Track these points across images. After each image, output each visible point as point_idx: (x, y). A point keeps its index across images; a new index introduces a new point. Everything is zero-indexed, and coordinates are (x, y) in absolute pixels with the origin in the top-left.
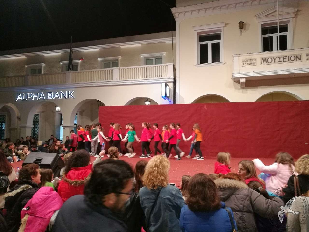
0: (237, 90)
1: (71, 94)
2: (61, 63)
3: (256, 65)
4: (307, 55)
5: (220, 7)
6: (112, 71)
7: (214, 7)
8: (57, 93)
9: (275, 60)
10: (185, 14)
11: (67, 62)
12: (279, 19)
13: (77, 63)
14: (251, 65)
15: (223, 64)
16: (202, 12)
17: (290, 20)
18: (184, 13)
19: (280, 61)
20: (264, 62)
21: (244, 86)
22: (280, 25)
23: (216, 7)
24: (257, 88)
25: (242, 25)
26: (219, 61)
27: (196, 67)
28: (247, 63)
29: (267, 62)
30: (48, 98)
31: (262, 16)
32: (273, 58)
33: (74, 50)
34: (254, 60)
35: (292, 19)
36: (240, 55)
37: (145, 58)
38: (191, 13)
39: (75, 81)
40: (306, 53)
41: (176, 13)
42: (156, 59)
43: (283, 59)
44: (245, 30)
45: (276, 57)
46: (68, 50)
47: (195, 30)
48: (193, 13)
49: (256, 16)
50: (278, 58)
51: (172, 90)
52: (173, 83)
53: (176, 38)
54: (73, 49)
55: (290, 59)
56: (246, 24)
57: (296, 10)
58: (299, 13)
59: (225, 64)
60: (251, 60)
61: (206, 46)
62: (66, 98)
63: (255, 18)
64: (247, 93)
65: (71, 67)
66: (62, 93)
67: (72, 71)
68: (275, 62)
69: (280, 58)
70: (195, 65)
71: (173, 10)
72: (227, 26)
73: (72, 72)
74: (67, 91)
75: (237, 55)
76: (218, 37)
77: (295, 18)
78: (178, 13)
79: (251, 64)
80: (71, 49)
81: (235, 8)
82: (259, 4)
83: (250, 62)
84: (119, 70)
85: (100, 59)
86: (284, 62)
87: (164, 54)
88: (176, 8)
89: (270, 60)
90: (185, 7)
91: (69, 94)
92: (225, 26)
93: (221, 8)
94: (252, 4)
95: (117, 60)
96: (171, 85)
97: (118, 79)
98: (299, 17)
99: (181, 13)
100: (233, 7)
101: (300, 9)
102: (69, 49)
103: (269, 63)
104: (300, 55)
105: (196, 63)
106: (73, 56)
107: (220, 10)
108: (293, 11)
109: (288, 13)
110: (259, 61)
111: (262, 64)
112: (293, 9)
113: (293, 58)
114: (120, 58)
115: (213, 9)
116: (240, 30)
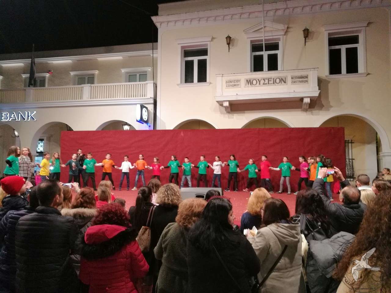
0: (222, 115)
1: (32, 115)
2: (24, 76)
3: (240, 86)
4: (292, 77)
5: (207, 19)
6: (82, 88)
7: (201, 18)
8: (13, 113)
9: (260, 82)
10: (168, 24)
11: (28, 75)
12: (265, 37)
13: (44, 78)
14: (235, 87)
15: (209, 84)
16: (187, 23)
17: (280, 38)
18: (166, 23)
19: (265, 83)
20: (248, 84)
21: (230, 111)
22: (265, 43)
23: (203, 18)
24: (244, 113)
25: (229, 40)
26: (206, 81)
27: (180, 87)
28: (231, 85)
29: (252, 84)
30: (2, 120)
31: (251, 32)
32: (258, 80)
33: (37, 60)
34: (238, 81)
35: (282, 36)
36: (223, 75)
37: (127, 73)
38: (175, 23)
39: (37, 100)
40: (291, 76)
41: (157, 22)
42: (140, 75)
43: (268, 82)
44: (233, 46)
45: (261, 79)
46: (29, 61)
47: (178, 44)
48: (177, 23)
49: (245, 31)
50: (263, 80)
51: (152, 113)
52: (153, 105)
53: (157, 52)
54: (35, 59)
55: (275, 82)
56: (234, 39)
57: (286, 26)
58: (289, 30)
59: (211, 85)
60: (235, 82)
61: (192, 62)
62: (26, 120)
63: (244, 33)
64: (233, 118)
65: (33, 82)
66: (20, 114)
67: (34, 86)
68: (260, 84)
69: (265, 80)
70: (178, 85)
71: (154, 19)
72: (215, 40)
73: (34, 88)
74: (26, 113)
75: (220, 74)
76: (204, 52)
77: (285, 36)
78: (160, 22)
79: (235, 85)
80: (33, 60)
81: (223, 20)
82: (249, 18)
83: (234, 84)
84: (90, 88)
85: (72, 73)
86: (269, 85)
87: (149, 69)
88: (157, 17)
89: (254, 82)
90: (168, 16)
91: (29, 115)
92: (212, 40)
93: (209, 19)
94: (241, 18)
95: (93, 75)
96: (151, 107)
97: (89, 98)
98: (290, 35)
99: (164, 22)
100: (221, 18)
101: (290, 26)
102: (31, 59)
103: (254, 86)
104: (285, 78)
105: (179, 82)
106: (35, 68)
107: (207, 22)
108: (283, 28)
109: (279, 30)
110: (243, 82)
111: (247, 86)
112: (283, 25)
113: (278, 81)
114: (97, 72)
115: (199, 20)
116: (228, 45)
